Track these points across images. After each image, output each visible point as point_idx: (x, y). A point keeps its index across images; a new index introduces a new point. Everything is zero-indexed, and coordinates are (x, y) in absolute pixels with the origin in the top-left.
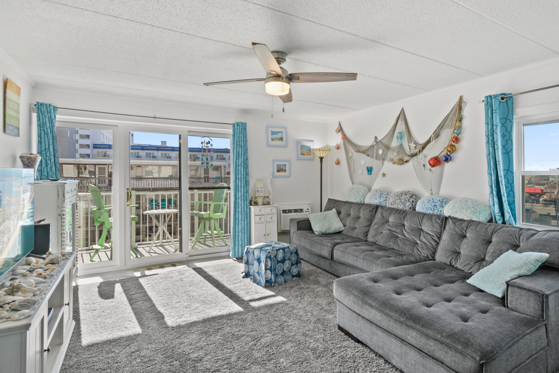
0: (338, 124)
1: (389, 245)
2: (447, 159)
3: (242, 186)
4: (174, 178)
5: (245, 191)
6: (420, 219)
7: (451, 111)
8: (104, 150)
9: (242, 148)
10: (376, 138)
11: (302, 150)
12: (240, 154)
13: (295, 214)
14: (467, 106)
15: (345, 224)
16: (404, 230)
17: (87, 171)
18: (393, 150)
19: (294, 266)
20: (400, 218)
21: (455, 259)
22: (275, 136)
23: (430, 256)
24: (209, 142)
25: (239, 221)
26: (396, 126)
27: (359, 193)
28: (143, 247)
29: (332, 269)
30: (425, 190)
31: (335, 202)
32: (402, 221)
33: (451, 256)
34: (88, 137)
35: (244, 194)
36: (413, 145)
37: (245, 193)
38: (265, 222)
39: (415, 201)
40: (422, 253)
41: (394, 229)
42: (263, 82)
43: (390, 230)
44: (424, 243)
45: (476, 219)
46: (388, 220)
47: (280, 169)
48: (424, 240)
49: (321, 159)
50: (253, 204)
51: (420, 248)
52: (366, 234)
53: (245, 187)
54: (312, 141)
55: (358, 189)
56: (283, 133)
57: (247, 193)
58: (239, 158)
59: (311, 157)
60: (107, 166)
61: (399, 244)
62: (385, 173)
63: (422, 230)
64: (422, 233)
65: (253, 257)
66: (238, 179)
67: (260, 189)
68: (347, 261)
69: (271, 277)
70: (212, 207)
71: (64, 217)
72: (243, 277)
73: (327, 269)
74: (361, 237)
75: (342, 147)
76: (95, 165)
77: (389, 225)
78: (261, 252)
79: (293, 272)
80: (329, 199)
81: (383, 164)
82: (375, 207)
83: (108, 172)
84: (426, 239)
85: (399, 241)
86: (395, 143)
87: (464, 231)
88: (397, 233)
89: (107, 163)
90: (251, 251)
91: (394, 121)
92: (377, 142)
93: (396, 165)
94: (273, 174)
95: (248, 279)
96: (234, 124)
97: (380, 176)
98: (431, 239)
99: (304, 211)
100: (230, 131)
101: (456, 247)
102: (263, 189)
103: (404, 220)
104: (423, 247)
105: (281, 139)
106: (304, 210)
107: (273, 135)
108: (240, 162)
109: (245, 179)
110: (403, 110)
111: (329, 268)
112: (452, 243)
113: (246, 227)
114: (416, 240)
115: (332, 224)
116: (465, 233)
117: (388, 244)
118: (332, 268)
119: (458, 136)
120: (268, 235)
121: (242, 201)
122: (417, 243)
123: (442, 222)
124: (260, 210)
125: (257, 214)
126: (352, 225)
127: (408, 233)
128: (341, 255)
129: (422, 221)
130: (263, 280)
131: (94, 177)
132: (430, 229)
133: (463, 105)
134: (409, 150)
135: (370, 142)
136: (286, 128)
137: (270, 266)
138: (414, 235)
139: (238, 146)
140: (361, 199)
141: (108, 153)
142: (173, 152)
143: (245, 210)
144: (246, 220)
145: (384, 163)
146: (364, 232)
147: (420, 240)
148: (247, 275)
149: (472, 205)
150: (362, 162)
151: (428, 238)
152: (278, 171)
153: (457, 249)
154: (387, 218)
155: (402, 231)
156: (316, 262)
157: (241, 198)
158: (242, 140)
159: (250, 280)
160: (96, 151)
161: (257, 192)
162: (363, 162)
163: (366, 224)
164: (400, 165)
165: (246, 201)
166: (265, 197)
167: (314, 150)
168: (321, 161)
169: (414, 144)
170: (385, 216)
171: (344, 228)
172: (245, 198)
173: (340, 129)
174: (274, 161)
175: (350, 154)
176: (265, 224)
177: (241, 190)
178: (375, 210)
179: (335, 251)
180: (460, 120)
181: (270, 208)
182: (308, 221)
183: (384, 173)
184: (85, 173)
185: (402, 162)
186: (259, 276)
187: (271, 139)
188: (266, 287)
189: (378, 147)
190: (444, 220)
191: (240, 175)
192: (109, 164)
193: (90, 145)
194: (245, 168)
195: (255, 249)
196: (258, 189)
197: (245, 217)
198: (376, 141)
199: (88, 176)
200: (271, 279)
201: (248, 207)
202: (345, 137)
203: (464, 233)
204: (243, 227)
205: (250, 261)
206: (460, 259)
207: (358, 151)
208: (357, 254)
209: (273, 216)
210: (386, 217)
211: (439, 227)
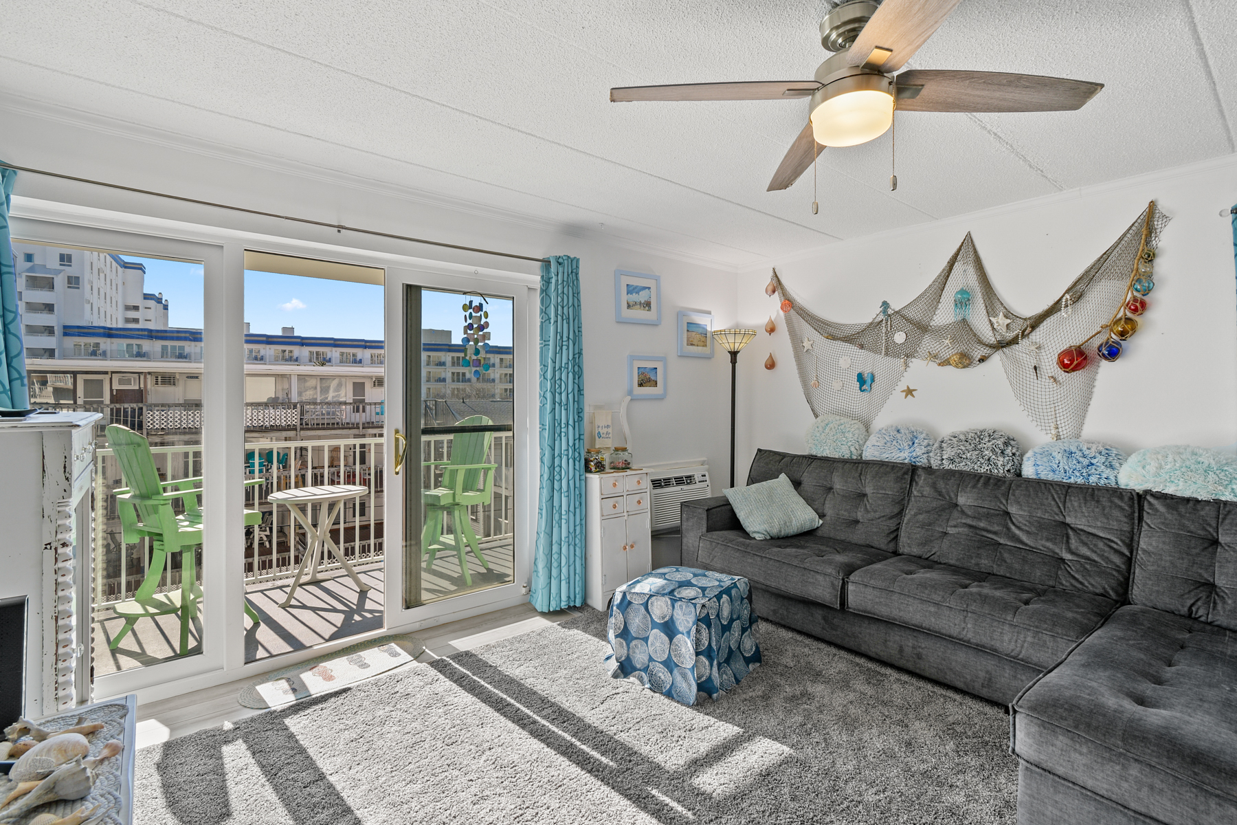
0: (771, 273)
1: (977, 564)
2: (1113, 353)
3: (571, 422)
4: (282, 404)
5: (577, 436)
6: (1060, 498)
7: (1121, 239)
8: (92, 340)
9: (568, 323)
10: (885, 305)
11: (689, 333)
12: (565, 339)
13: (679, 488)
14: (1170, 225)
15: (820, 511)
16: (1013, 527)
17: (50, 389)
18: (939, 332)
19: (746, 633)
20: (996, 497)
21: (1207, 603)
22: (634, 297)
23: (1111, 593)
24: (480, 308)
25: (561, 514)
26: (948, 276)
27: (847, 435)
28: (262, 591)
29: (834, 632)
30: (1040, 428)
31: (778, 458)
32: (1001, 503)
33: (1193, 593)
34: (49, 308)
35: (574, 444)
36: (1001, 321)
37: (577, 441)
38: (625, 514)
39: (1017, 453)
40: (1086, 584)
41: (982, 524)
42: (807, 99)
43: (970, 526)
44: (1088, 558)
45: (1231, 497)
46: (954, 501)
47: (646, 380)
48: (1084, 551)
49: (734, 354)
50: (593, 469)
51: (1077, 571)
52: (892, 536)
53: (577, 424)
54: (709, 313)
55: (842, 427)
56: (651, 290)
57: (582, 441)
58: (561, 349)
59: (706, 350)
60: (109, 376)
61: (1008, 561)
62: (911, 388)
63: (1068, 525)
64: (1071, 532)
65: (645, 617)
66: (560, 404)
67: (605, 430)
68: (901, 614)
69: (710, 674)
70: (460, 478)
71: (65, 554)
72: (615, 676)
73: (817, 630)
74: (881, 542)
75: (783, 328)
76: (75, 374)
77: (963, 512)
78: (677, 605)
79: (745, 651)
80: (759, 450)
81: (906, 365)
82: (909, 469)
83: (111, 390)
84: (1089, 548)
85: (1006, 555)
86: (945, 315)
87: (1211, 530)
88: (995, 533)
89: (109, 370)
90: (637, 601)
91: (943, 264)
92: (889, 316)
93: (950, 370)
94: (630, 392)
95: (632, 679)
96: (546, 263)
97: (898, 395)
98: (1106, 549)
99: (697, 480)
100: (536, 280)
101: (1200, 571)
102: (610, 430)
103: (1007, 500)
104: (1086, 569)
105: (648, 305)
106: (696, 477)
107: (631, 294)
108: (564, 361)
109: (576, 406)
110: (969, 236)
111: (823, 628)
112: (1186, 561)
113: (578, 528)
114: (1057, 551)
115: (792, 511)
116: (1215, 534)
117: (973, 561)
118: (832, 629)
119: (1144, 298)
120: (632, 546)
121: (571, 461)
122: (1063, 560)
123: (1132, 506)
124: (615, 485)
125: (607, 493)
126: (845, 513)
127: (1028, 533)
128: (877, 600)
129: (1065, 502)
130: (690, 685)
131: (72, 402)
132: (1099, 524)
133: (1157, 224)
134: (991, 333)
135: (868, 314)
136: (657, 279)
137: (707, 643)
138: (1048, 540)
139: (559, 318)
140: (853, 449)
141: (102, 347)
142: (268, 346)
143: (577, 485)
144: (578, 511)
145: (910, 364)
146: (887, 532)
147: (1072, 553)
148: (625, 669)
149: (1217, 463)
150: (842, 362)
151: (1095, 545)
152: (641, 385)
153: (1206, 576)
154: (953, 496)
155: (1009, 529)
156: (775, 612)
157: (568, 455)
158: (570, 304)
159: (637, 682)
160: (70, 342)
161: (597, 437)
162: (844, 362)
163: (889, 511)
164: (964, 367)
165: (579, 461)
166: (617, 450)
167: (714, 334)
168: (734, 362)
169: (1006, 317)
170: (944, 491)
171: (821, 522)
172: (577, 455)
173: (777, 285)
174: (633, 358)
175: (807, 344)
176: (625, 518)
177: (567, 434)
178: (908, 477)
179: (851, 587)
180: (1150, 257)
181: (636, 479)
182: (729, 507)
183: (908, 387)
184: (44, 393)
185: (965, 360)
186: (671, 673)
187: (626, 305)
188: (699, 705)
189: (891, 326)
190: (1136, 502)
191: (564, 395)
192: (112, 372)
193: (56, 328)
194: (577, 377)
195: (651, 596)
196: (600, 430)
197: (577, 503)
198: (885, 312)
199: (52, 401)
200: (710, 679)
201: (583, 477)
202: (789, 304)
203: (1212, 535)
204: (572, 530)
205: (633, 630)
206: (1224, 602)
207: (833, 338)
208: (937, 598)
209: (642, 498)
210: (948, 494)
211: (1125, 520)
